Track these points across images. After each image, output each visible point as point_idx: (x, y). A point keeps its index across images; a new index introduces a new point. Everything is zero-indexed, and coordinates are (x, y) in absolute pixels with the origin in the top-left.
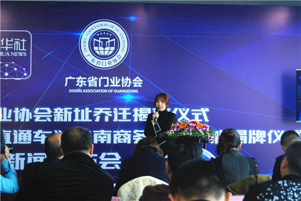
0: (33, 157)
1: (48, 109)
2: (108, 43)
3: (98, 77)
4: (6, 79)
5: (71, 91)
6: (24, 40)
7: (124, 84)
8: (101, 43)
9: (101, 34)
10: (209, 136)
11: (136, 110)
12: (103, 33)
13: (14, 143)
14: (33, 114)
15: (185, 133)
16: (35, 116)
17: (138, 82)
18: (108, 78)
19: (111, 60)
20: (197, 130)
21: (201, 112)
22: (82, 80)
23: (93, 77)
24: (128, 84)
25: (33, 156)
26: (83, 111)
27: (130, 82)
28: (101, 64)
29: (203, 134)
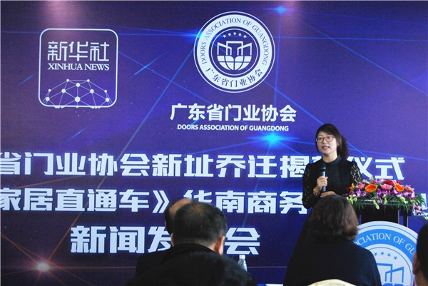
0: (119, 234)
1: (144, 156)
2: (240, 50)
3: (225, 105)
4: (77, 107)
5: (180, 127)
6: (105, 45)
7: (266, 117)
8: (229, 50)
9: (230, 34)
10: (414, 206)
11: (284, 159)
12: (232, 34)
13: (88, 210)
14: (120, 164)
15: (376, 200)
16: (122, 167)
17: (289, 114)
18: (239, 107)
19: (245, 77)
20: (395, 195)
21: (391, 164)
22: (198, 110)
23: (215, 105)
24: (272, 117)
25: (119, 231)
26: (199, 159)
27: (276, 114)
28: (229, 83)
29: (406, 202)
